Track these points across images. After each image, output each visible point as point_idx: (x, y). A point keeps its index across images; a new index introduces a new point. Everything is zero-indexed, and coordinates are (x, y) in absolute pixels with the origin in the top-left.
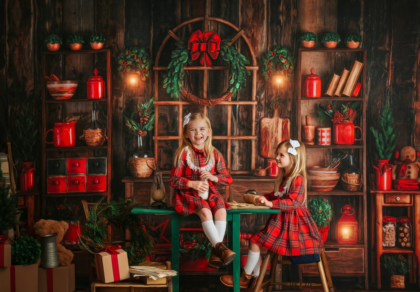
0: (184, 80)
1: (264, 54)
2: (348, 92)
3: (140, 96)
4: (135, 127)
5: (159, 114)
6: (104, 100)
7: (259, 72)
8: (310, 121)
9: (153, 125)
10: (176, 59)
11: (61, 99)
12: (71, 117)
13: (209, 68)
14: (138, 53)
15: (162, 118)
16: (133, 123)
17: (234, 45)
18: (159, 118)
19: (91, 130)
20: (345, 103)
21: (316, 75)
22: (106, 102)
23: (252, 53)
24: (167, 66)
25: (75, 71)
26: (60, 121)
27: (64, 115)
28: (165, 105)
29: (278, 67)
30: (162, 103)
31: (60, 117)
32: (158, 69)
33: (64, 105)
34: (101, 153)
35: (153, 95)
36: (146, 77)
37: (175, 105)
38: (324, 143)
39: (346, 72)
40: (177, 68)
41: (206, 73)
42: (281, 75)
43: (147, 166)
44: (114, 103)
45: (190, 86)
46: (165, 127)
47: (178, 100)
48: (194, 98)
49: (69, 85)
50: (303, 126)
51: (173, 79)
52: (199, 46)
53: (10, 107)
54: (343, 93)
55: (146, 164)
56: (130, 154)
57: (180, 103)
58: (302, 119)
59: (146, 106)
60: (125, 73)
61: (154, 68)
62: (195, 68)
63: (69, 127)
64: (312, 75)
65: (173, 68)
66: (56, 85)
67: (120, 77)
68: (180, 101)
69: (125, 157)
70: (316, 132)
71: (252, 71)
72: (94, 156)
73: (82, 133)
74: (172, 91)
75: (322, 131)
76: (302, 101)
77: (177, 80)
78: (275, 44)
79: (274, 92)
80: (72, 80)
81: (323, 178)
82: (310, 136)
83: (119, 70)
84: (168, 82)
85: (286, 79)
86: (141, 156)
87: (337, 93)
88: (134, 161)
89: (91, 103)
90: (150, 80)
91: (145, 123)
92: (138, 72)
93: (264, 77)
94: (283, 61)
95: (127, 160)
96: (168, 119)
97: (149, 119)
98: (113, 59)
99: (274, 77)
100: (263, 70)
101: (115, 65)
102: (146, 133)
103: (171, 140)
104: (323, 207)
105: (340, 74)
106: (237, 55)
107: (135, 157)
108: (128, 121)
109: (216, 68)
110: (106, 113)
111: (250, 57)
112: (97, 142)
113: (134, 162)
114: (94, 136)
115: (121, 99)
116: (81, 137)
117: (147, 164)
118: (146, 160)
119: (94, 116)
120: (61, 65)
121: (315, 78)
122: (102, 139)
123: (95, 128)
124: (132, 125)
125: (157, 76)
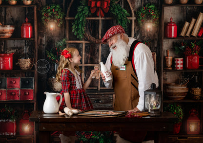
0: (86, 26)
1: (139, 9)
2: (195, 34)
3: (56, 37)
4: (53, 57)
6: (32, 39)
7: (136, 21)
8: (170, 54)
10: (80, 12)
11: (4, 37)
12: (10, 50)
13: (103, 18)
14: (55, 8)
17: (119, 3)
19: (23, 59)
20: (193, 41)
21: (173, 23)
22: (34, 41)
23: (132, 8)
24: (74, 17)
25: (12, 19)
27: (6, 49)
28: (73, 43)
29: (149, 17)
30: (71, 42)
31: (2, 50)
32: (69, 18)
33: (5, 42)
34: (30, 74)
35: (65, 36)
36: (61, 24)
37: (80, 43)
38: (178, 68)
39: (194, 20)
40: (82, 18)
41: (101, 22)
42: (151, 23)
44: (39, 41)
45: (90, 31)
48: (92, 39)
49: (9, 29)
50: (164, 57)
51: (78, 26)
52: (96, 4)
54: (192, 34)
57: (84, 42)
58: (164, 52)
59: (61, 44)
60: (47, 21)
61: (66, 18)
62: (94, 18)
63: (8, 57)
64: (171, 22)
65: (79, 18)
67: (43, 24)
68: (83, 40)
69: (46, 78)
70: (173, 61)
71: (131, 20)
72: (26, 76)
73: (18, 61)
74: (78, 34)
75: (178, 60)
76: (164, 40)
77: (81, 27)
78: (146, 2)
79: (146, 34)
80: (11, 25)
81: (178, 91)
82: (170, 63)
83: (42, 19)
84: (75, 27)
85: (154, 25)
87: (188, 34)
88: (52, 80)
89: (24, 41)
90: (63, 26)
92: (55, 21)
93: (139, 24)
94: (152, 14)
95: (47, 80)
98: (38, 12)
99: (145, 24)
100: (138, 20)
101: (40, 16)
104: (177, 110)
105: (190, 22)
106: (122, 10)
107: (52, 78)
108: (49, 54)
109: (108, 18)
110: (34, 48)
111: (130, 11)
112: (27, 67)
114: (25, 63)
115: (44, 39)
116: (16, 64)
119: (26, 50)
120: (3, 15)
121: (173, 24)
122: (31, 65)
123: (26, 58)
124: (51, 56)
125: (67, 24)
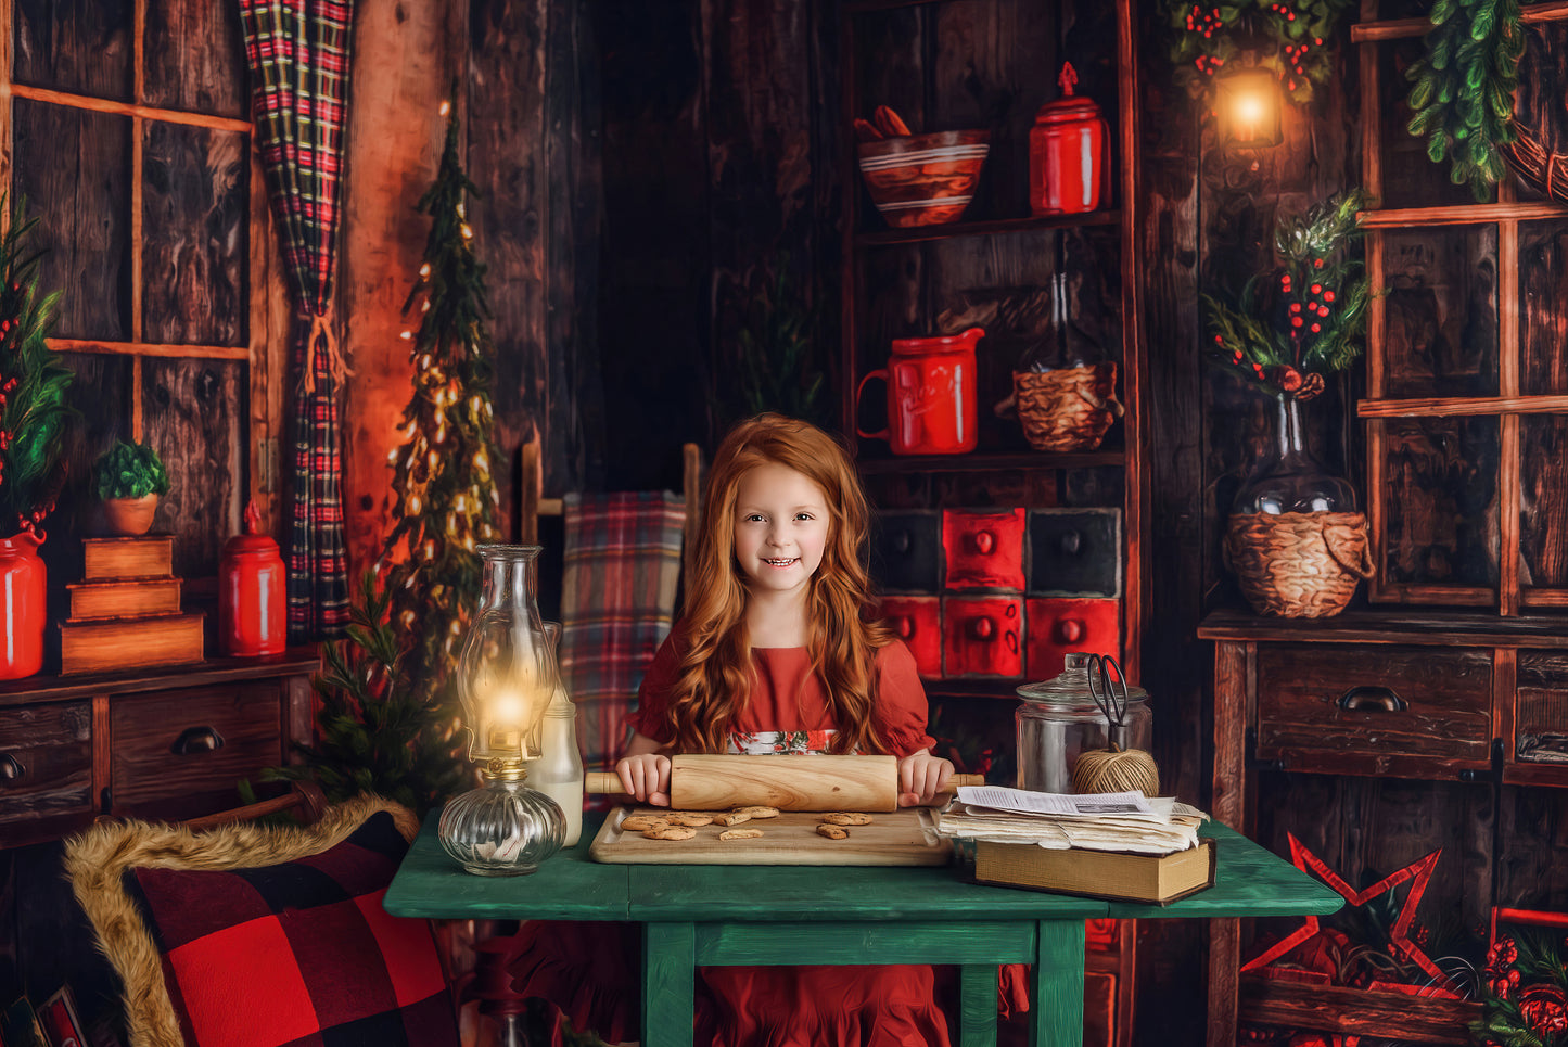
0: (1524, 80)
3: (1285, 187)
4: (1265, 351)
5: (1387, 280)
6: (1106, 217)
9: (1361, 340)
11: (922, 220)
12: (961, 312)
15: (1406, 299)
16: (1253, 333)
18: (1389, 301)
19: (1046, 374)
22: (1115, 229)
24: (1425, 12)
25: (975, 84)
26: (913, 331)
27: (932, 300)
28: (1420, 230)
30: (1405, 216)
31: (912, 313)
32: (1376, 32)
33: (929, 253)
34: (1091, 485)
35: (1351, 179)
36: (1314, 83)
37: (1478, 227)
40: (1485, 15)
43: (1325, 558)
44: (1152, 230)
45: (1558, 116)
46: (1421, 347)
47: (1494, 200)
49: (951, 154)
51: (1460, 82)
53: (717, 275)
55: (1322, 547)
56: (1234, 495)
57: (1506, 213)
59: (1316, 238)
60: (1206, 72)
61: (1357, 32)
63: (950, 356)
65: (1461, 22)
66: (896, 160)
67: (1182, 92)
68: (1506, 200)
69: (1211, 512)
72: (1062, 501)
73: (1007, 386)
74: (1459, 150)
77: (1486, 88)
80: (968, 129)
83: (1175, 57)
84: (1433, 99)
86: (1295, 504)
88: (1259, 531)
89: (1048, 236)
90: (1338, 100)
91: (1316, 328)
92: (1274, 62)
95: (1223, 525)
96: (1442, 304)
97: (1338, 307)
98: (1143, 7)
101: (1156, 38)
102: (1321, 381)
103: (1459, 419)
107: (1261, 509)
108: (1227, 323)
110: (1116, 282)
112: (1071, 431)
113: (1257, 535)
114: (1058, 402)
115: (1188, 210)
116: (1001, 406)
117: (1327, 545)
118: (1320, 526)
119: (1061, 303)
120: (917, 60)
122: (1096, 415)
123: (1064, 363)
124: (1250, 344)
125: (1371, 74)
